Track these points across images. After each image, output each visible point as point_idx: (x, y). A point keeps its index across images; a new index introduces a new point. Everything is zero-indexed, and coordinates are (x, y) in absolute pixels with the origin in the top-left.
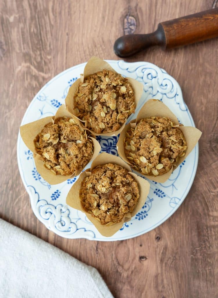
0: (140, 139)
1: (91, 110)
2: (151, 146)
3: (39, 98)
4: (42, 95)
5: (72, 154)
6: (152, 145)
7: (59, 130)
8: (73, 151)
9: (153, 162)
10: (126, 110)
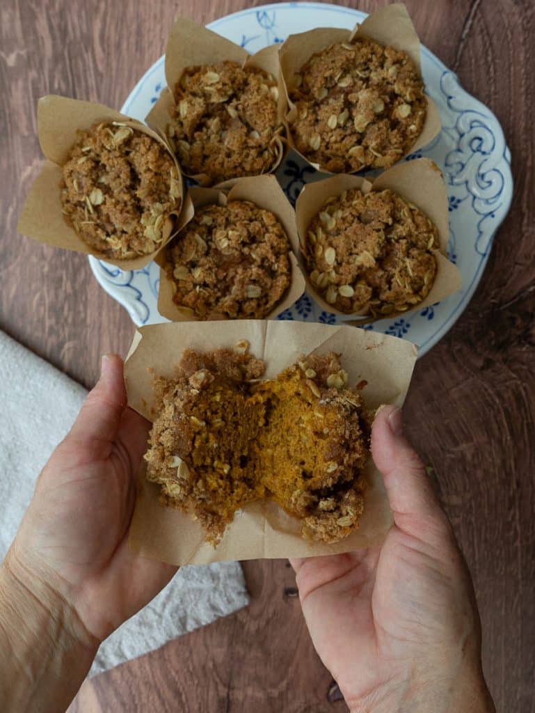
0: (356, 220)
1: (320, 99)
2: (363, 242)
3: (261, 15)
4: (270, 14)
5: (226, 143)
6: (365, 242)
7: (241, 88)
8: (232, 140)
9: (342, 274)
10: (377, 151)
